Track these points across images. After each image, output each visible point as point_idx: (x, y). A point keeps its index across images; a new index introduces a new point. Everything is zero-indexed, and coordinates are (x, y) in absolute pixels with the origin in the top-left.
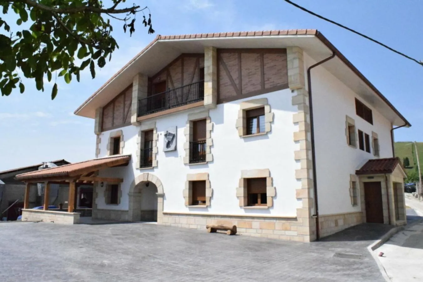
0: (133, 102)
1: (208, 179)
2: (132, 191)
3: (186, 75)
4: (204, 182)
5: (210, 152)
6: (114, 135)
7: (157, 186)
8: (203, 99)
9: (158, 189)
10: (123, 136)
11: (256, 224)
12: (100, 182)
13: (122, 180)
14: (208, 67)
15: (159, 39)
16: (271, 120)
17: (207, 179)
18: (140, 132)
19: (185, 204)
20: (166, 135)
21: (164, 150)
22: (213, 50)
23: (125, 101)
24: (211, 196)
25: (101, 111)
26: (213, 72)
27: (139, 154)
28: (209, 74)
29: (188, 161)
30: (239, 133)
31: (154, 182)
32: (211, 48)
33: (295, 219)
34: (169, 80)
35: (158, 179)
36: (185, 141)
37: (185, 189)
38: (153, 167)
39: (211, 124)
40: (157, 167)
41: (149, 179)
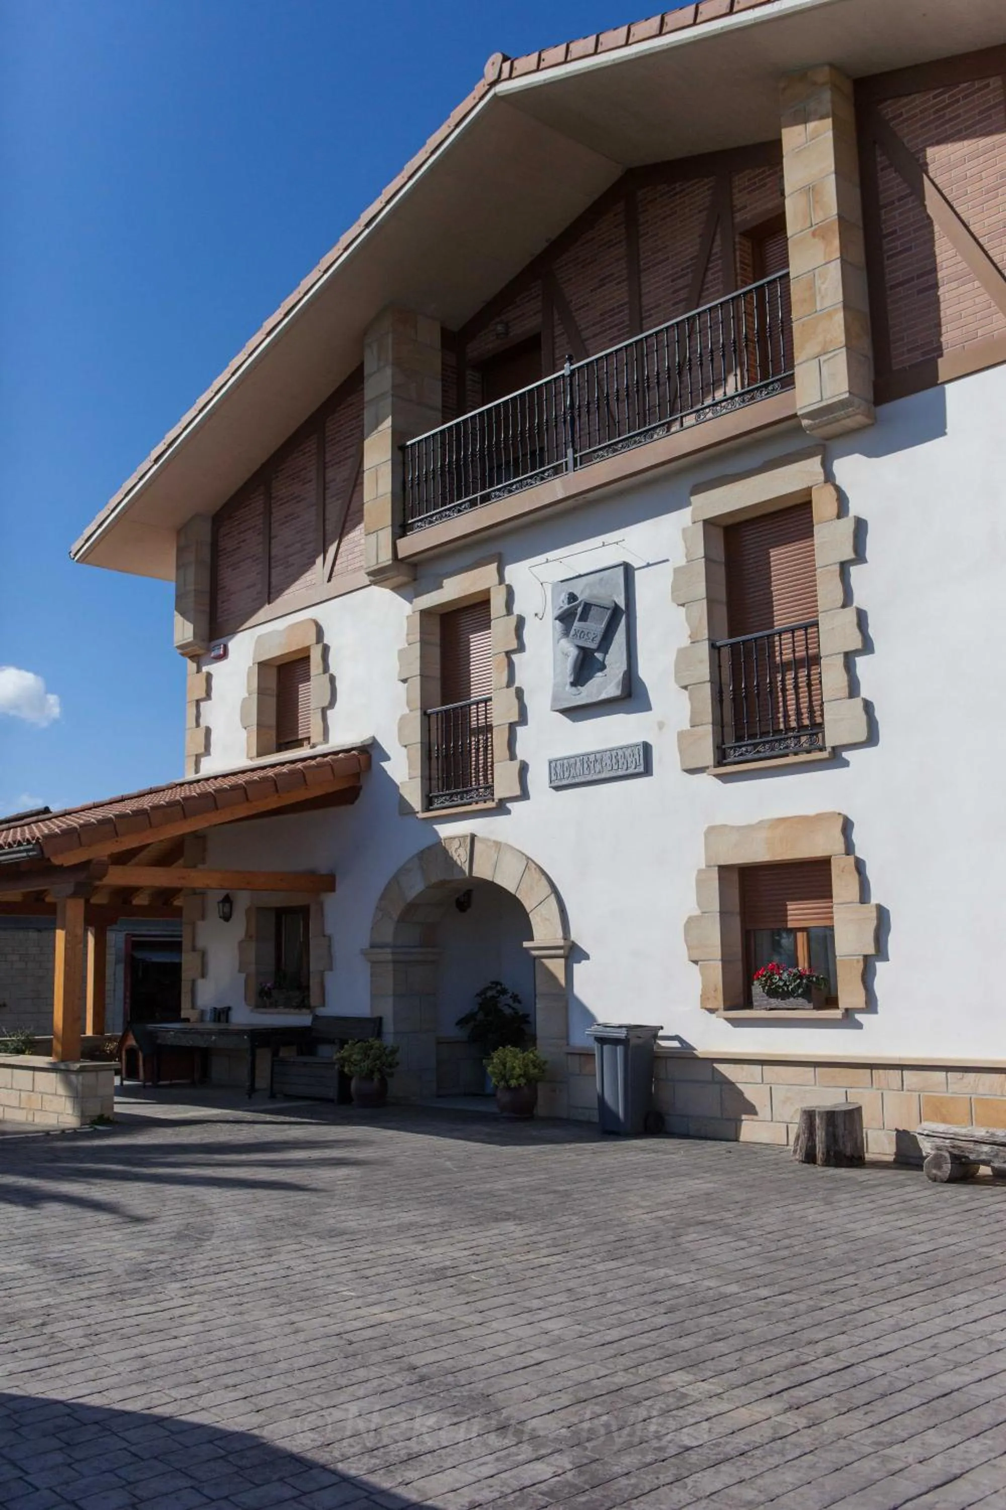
0: (368, 463)
1: (849, 848)
2: (388, 934)
4: (814, 869)
5: (853, 689)
6: (274, 651)
7: (528, 905)
8: (788, 382)
9: (534, 919)
10: (326, 650)
12: (214, 898)
13: (328, 883)
14: (811, 190)
15: (505, 74)
17: (840, 847)
18: (417, 618)
19: (704, 998)
20: (565, 618)
21: (555, 699)
22: (835, 88)
23: (323, 467)
24: (872, 944)
25: (204, 531)
26: (840, 217)
27: (415, 735)
28: (819, 233)
29: (706, 754)
31: (507, 880)
32: (823, 76)
34: (558, 330)
35: (529, 864)
36: (686, 642)
37: (697, 912)
38: (501, 800)
39: (847, 526)
40: (524, 795)
41: (482, 871)
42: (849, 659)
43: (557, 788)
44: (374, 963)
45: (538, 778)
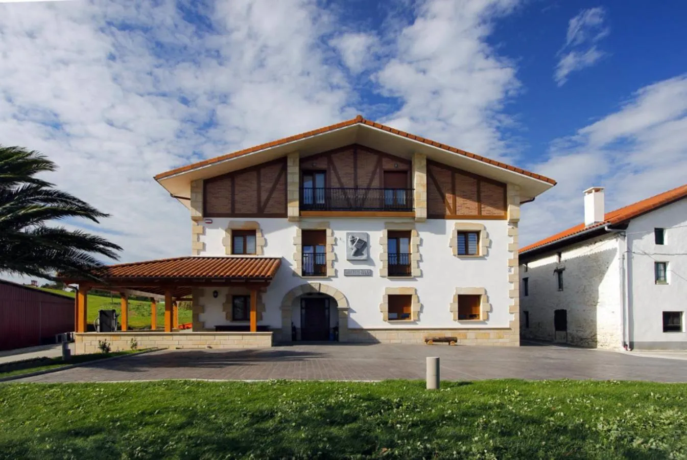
0: (289, 188)
1: (416, 294)
2: (288, 304)
3: (360, 172)
4: (409, 297)
5: (418, 267)
6: (241, 227)
7: (337, 299)
9: (339, 302)
10: (262, 231)
11: (471, 334)
12: (210, 291)
14: (421, 177)
16: (488, 245)
17: (414, 293)
18: (300, 230)
19: (384, 318)
20: (352, 241)
21: (347, 257)
23: (259, 181)
24: (419, 310)
26: (426, 184)
27: (300, 258)
28: (422, 185)
29: (386, 273)
30: (453, 251)
32: (425, 157)
33: (509, 329)
35: (337, 291)
36: (382, 252)
37: (383, 303)
38: (329, 276)
39: (418, 239)
40: (336, 276)
41: (322, 291)
42: (418, 262)
43: (345, 275)
44: (283, 310)
45: (341, 274)
